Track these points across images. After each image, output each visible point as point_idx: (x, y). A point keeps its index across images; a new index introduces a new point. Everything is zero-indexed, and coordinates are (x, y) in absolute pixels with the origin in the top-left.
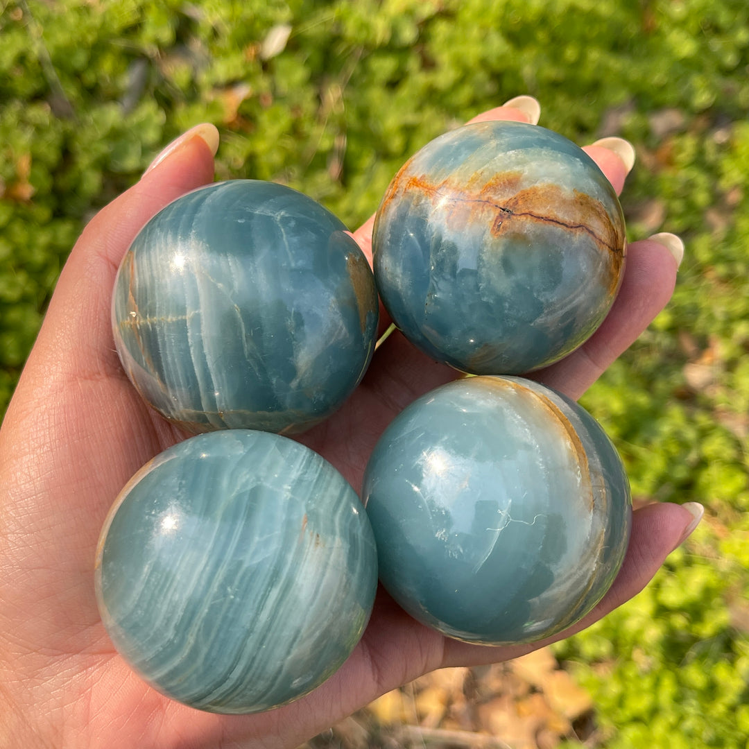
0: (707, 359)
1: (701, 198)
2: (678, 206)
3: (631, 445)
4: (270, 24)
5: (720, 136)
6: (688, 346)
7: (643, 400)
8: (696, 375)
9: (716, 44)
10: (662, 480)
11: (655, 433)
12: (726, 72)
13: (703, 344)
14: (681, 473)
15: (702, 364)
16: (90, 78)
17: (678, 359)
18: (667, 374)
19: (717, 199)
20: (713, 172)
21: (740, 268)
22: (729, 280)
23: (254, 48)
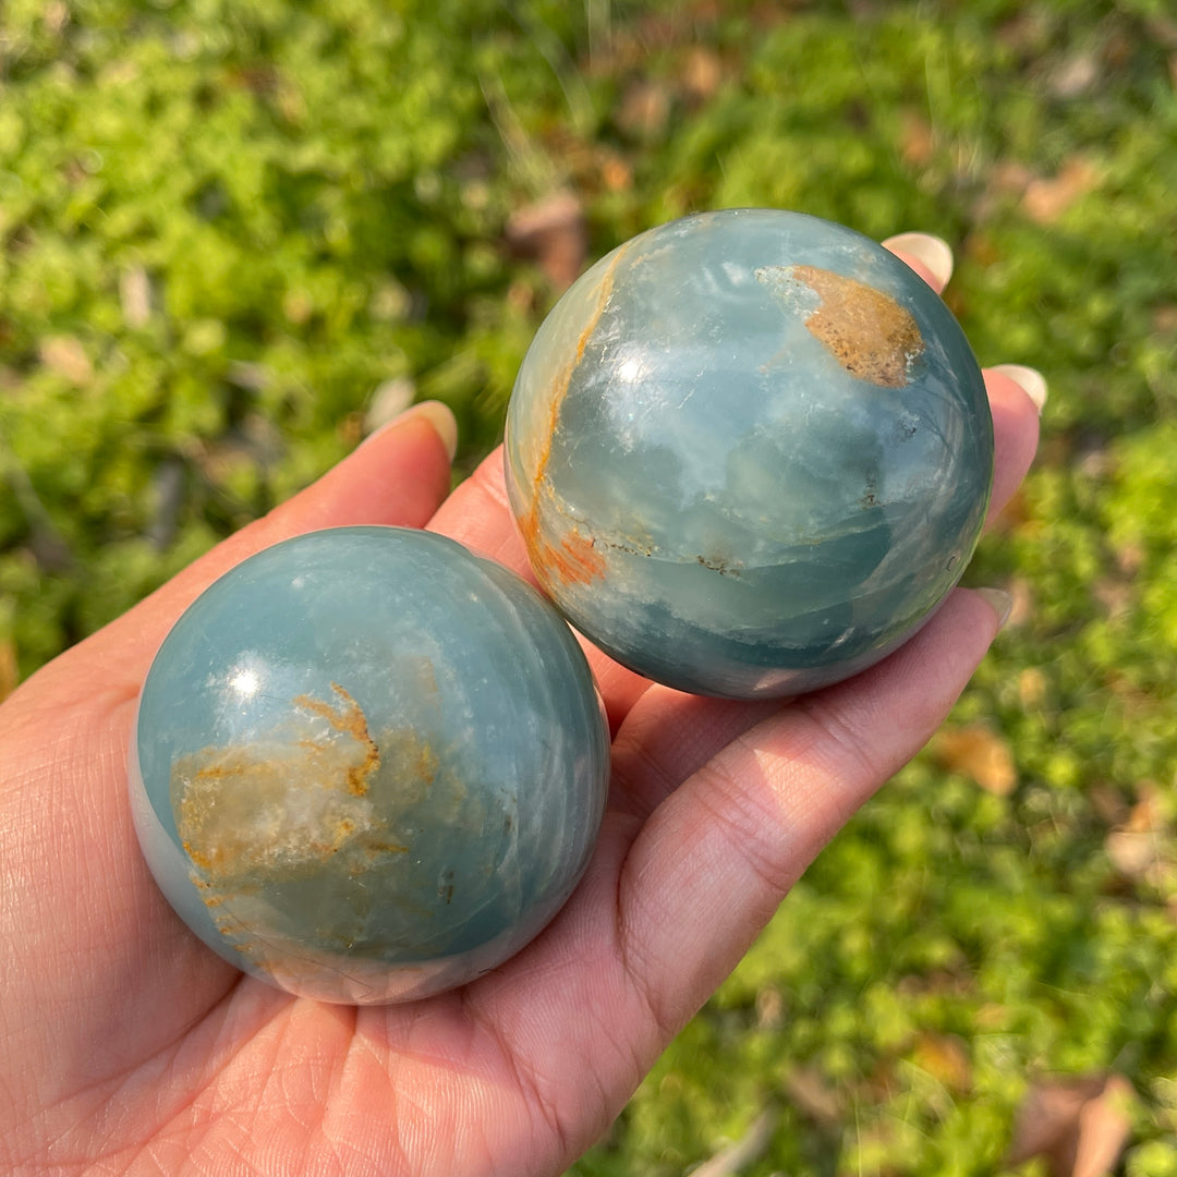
0: (1138, 824)
1: (1085, 566)
2: (1049, 582)
3: (1059, 990)
4: (375, 383)
5: (1091, 465)
6: (1108, 805)
7: (1062, 911)
8: (1129, 850)
9: (1061, 324)
10: (1118, 1040)
11: (1092, 963)
12: (1083, 364)
13: (1130, 799)
14: (1144, 1024)
15: (1133, 831)
16: (94, 502)
17: (1096, 830)
18: (1085, 857)
19: (1109, 564)
20: (1095, 522)
21: (1162, 669)
22: (1150, 689)
23: (357, 425)
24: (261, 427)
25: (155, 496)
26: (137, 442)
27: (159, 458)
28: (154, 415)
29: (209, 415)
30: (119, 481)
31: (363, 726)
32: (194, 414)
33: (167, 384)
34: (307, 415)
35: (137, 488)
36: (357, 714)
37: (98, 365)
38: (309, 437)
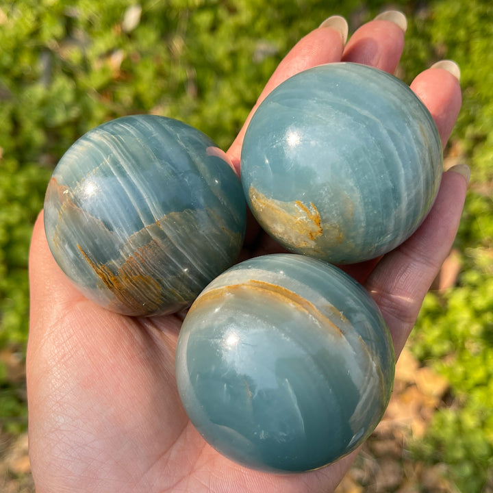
16: (16, 70)
23: (119, 26)
24: (80, 33)
25: (41, 66)
26: (30, 44)
27: (40, 50)
28: (35, 33)
29: (58, 30)
30: (25, 61)
31: (321, 221)
32: (52, 30)
33: (39, 19)
34: (98, 25)
35: (33, 63)
36: (318, 217)
37: (9, 15)
38: (100, 34)
